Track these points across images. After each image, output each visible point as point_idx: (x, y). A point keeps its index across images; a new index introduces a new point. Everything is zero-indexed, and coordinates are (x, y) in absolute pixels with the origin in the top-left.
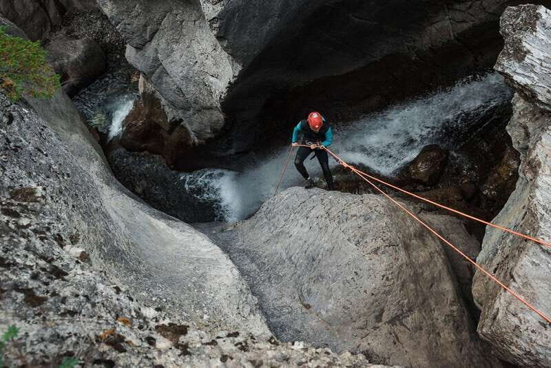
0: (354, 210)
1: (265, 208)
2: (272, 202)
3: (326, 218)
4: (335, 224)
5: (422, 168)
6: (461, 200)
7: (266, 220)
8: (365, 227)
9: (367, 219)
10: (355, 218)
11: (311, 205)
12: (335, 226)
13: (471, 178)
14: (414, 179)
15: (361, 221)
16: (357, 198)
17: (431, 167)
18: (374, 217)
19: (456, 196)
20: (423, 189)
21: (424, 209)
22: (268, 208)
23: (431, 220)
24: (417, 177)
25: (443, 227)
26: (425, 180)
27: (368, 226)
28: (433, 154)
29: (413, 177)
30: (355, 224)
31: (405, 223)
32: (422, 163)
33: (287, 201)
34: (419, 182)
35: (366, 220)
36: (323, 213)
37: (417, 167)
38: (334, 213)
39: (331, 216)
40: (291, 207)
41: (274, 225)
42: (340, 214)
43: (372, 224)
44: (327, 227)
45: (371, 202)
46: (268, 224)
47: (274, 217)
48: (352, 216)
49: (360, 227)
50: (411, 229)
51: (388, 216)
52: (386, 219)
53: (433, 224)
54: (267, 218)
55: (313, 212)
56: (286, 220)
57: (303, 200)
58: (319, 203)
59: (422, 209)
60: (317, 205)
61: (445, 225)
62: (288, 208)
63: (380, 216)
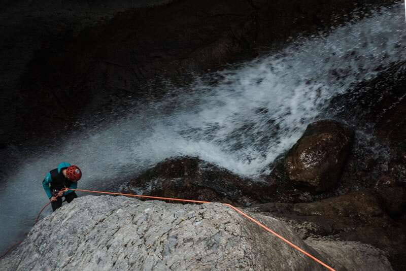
0: (189, 230)
1: (35, 235)
2: (47, 223)
3: (140, 246)
4: (155, 256)
5: (308, 162)
6: (380, 215)
7: (36, 255)
8: (208, 259)
9: (211, 244)
10: (190, 244)
11: (114, 226)
12: (157, 259)
13: (397, 179)
14: (294, 181)
15: (200, 249)
16: (194, 210)
17: (324, 160)
18: (223, 241)
19: (370, 209)
20: (310, 198)
21: (313, 232)
22: (40, 235)
23: (328, 250)
24: (299, 177)
25: (349, 261)
26: (314, 183)
27: (213, 257)
28: (327, 137)
29: (292, 178)
30: (190, 254)
31: (278, 251)
32: (308, 152)
33: (72, 221)
34: (303, 186)
35: (209, 247)
36: (134, 237)
37: (297, 161)
38: (154, 236)
39: (150, 242)
40: (79, 230)
41: (50, 263)
42: (164, 238)
43: (221, 254)
44: (142, 260)
45: (218, 216)
46: (41, 261)
47: (51, 249)
48: (187, 240)
49: (200, 260)
50: (290, 262)
51: (248, 239)
52: (245, 245)
53: (330, 257)
54: (38, 251)
55: (119, 236)
56: (71, 254)
57: (100, 217)
58: (128, 221)
59: (309, 232)
60: (125, 224)
61: (352, 258)
62: (75, 232)
63: (234, 239)
